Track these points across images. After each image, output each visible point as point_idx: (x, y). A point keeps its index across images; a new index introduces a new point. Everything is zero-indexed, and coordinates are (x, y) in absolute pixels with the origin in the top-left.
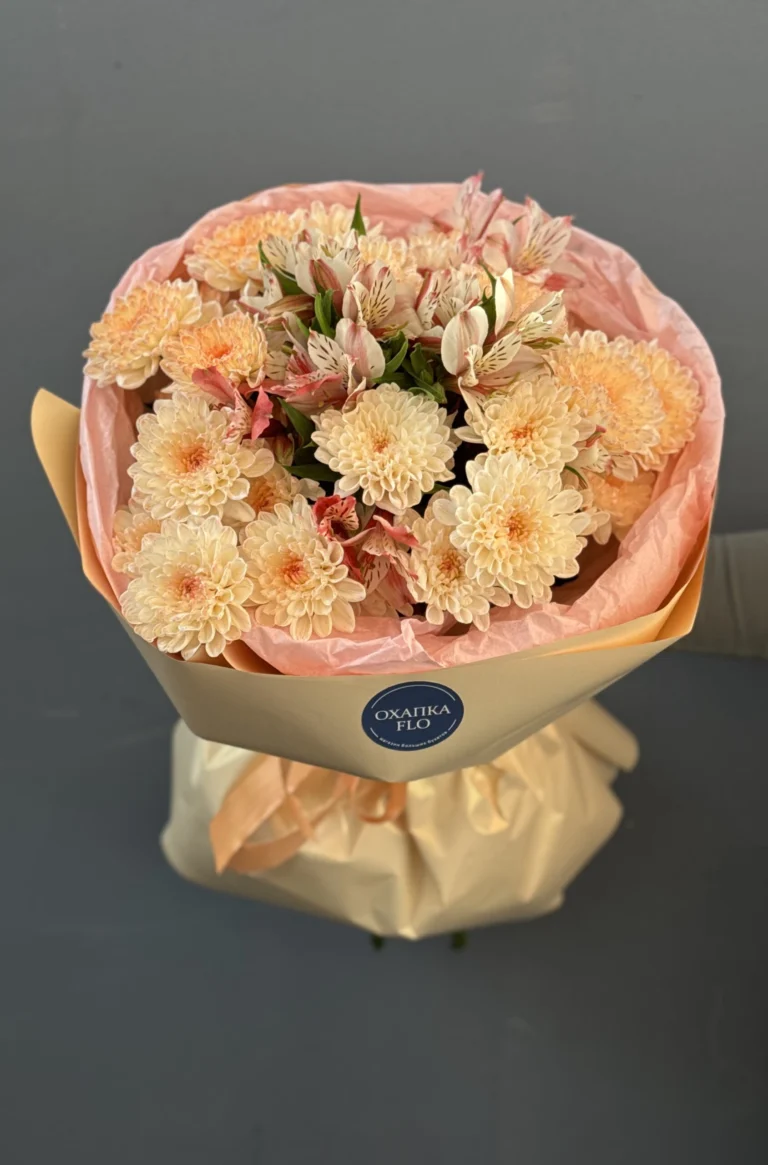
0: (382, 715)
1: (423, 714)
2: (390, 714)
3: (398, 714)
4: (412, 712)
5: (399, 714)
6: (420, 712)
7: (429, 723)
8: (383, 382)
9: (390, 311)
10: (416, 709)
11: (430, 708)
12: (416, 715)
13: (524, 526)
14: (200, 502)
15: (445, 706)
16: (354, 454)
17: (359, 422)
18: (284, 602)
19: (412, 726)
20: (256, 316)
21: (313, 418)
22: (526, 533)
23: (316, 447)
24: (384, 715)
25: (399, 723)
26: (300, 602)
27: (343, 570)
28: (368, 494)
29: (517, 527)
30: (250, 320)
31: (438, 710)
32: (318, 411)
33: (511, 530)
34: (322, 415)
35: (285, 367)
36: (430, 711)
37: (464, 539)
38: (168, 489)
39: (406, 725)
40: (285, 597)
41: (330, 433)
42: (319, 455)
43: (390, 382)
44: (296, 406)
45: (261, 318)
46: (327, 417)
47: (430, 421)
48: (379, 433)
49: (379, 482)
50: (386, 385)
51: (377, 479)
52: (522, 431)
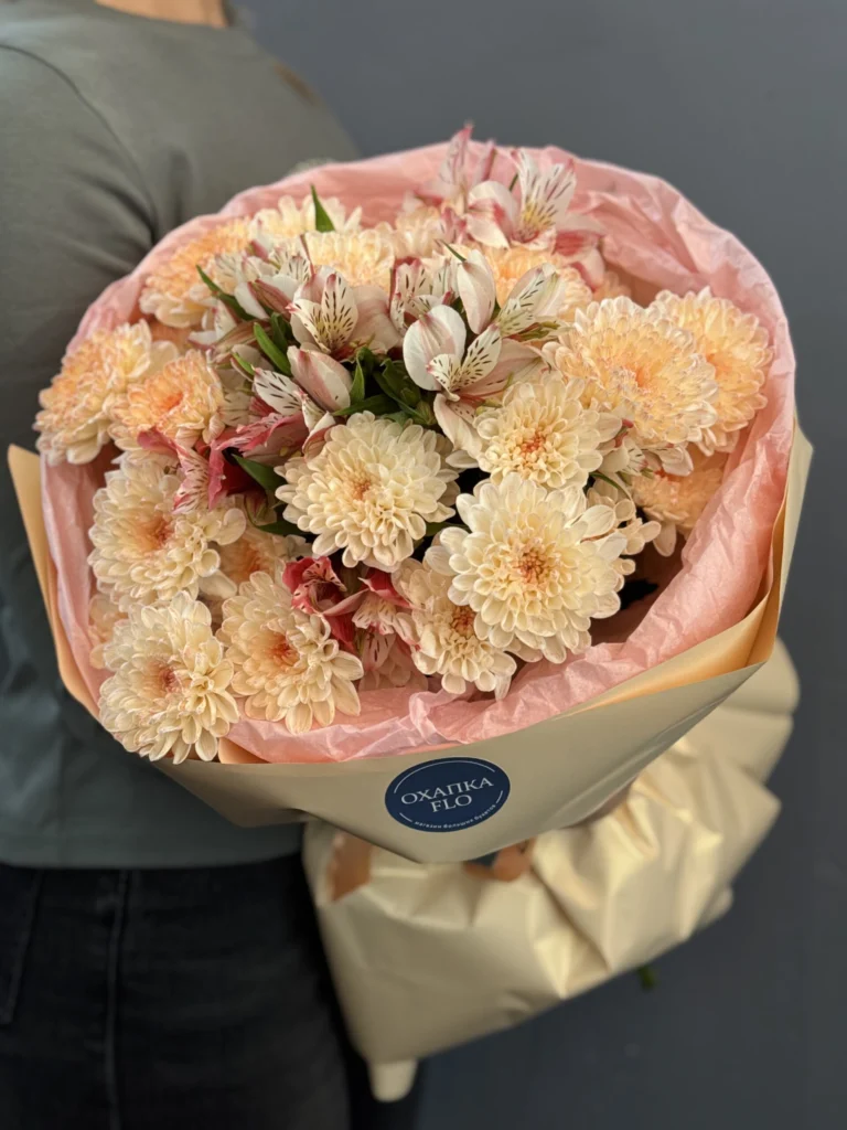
0: (410, 799)
1: (460, 791)
2: (419, 796)
3: (428, 794)
4: (446, 791)
5: (430, 794)
6: (455, 789)
7: (470, 800)
8: (354, 412)
9: (355, 322)
10: (449, 787)
11: (466, 783)
12: (451, 793)
13: (543, 562)
14: (167, 584)
15: (485, 779)
16: (328, 507)
17: (330, 467)
18: (275, 691)
19: (449, 805)
20: (208, 352)
21: (277, 470)
22: (546, 571)
23: (283, 506)
24: (413, 798)
25: (433, 804)
26: (294, 689)
27: (332, 646)
28: (349, 552)
29: (535, 565)
30: (201, 358)
31: (477, 784)
32: (282, 461)
33: (529, 569)
34: (287, 465)
35: (247, 409)
36: (467, 786)
37: (465, 593)
38: (129, 575)
39: (443, 803)
40: (274, 685)
41: (297, 485)
42: (288, 515)
43: (361, 411)
44: (256, 459)
45: (212, 355)
46: (294, 467)
47: (413, 453)
48: (357, 474)
49: (359, 537)
50: (358, 415)
51: (357, 533)
52: (532, 442)
